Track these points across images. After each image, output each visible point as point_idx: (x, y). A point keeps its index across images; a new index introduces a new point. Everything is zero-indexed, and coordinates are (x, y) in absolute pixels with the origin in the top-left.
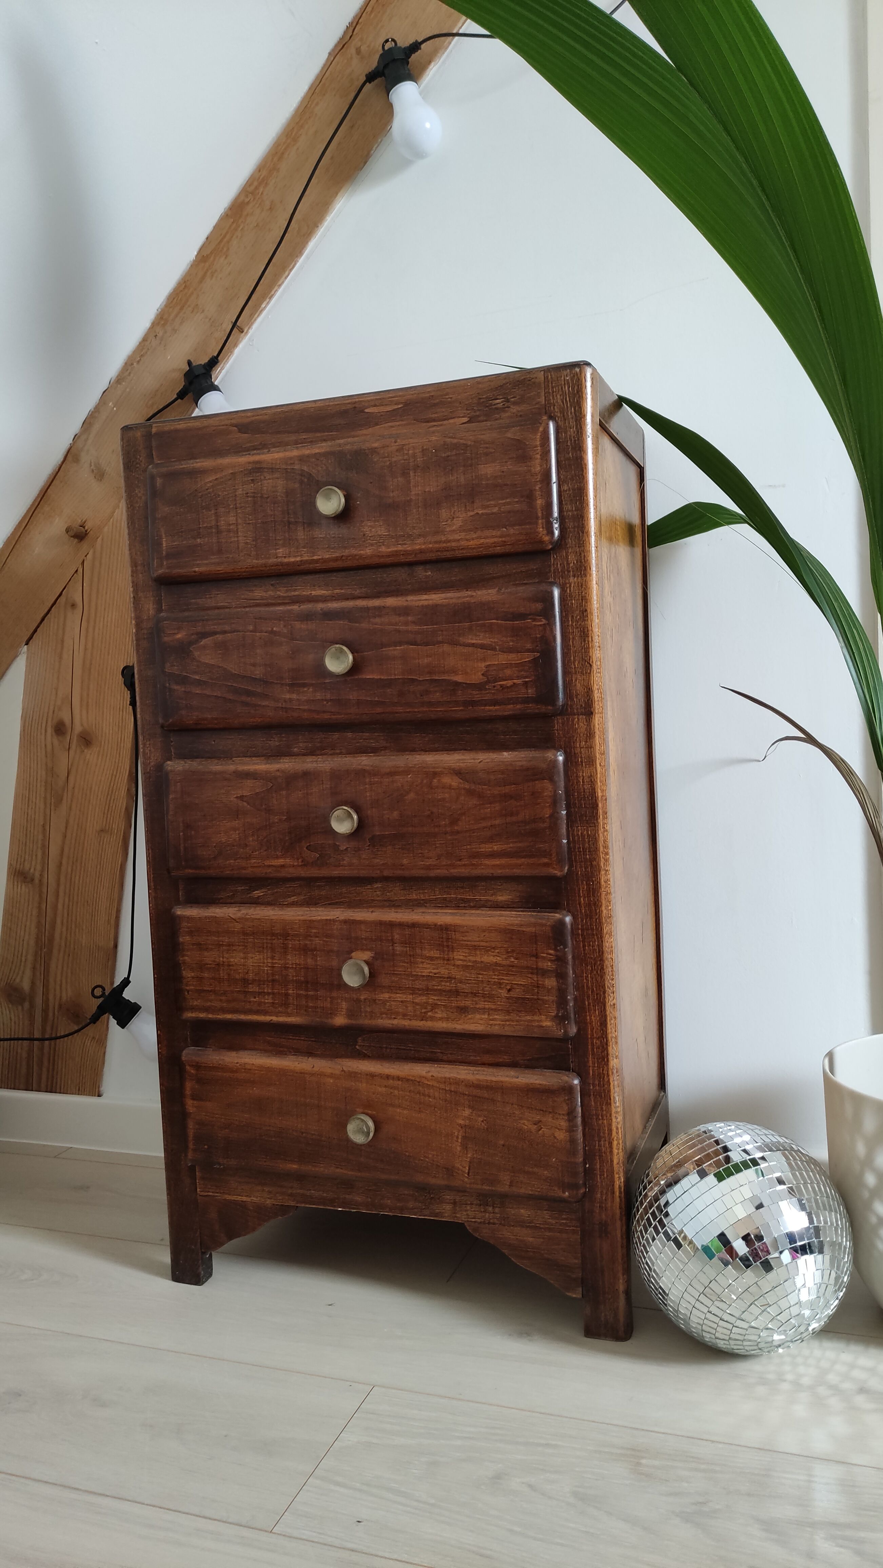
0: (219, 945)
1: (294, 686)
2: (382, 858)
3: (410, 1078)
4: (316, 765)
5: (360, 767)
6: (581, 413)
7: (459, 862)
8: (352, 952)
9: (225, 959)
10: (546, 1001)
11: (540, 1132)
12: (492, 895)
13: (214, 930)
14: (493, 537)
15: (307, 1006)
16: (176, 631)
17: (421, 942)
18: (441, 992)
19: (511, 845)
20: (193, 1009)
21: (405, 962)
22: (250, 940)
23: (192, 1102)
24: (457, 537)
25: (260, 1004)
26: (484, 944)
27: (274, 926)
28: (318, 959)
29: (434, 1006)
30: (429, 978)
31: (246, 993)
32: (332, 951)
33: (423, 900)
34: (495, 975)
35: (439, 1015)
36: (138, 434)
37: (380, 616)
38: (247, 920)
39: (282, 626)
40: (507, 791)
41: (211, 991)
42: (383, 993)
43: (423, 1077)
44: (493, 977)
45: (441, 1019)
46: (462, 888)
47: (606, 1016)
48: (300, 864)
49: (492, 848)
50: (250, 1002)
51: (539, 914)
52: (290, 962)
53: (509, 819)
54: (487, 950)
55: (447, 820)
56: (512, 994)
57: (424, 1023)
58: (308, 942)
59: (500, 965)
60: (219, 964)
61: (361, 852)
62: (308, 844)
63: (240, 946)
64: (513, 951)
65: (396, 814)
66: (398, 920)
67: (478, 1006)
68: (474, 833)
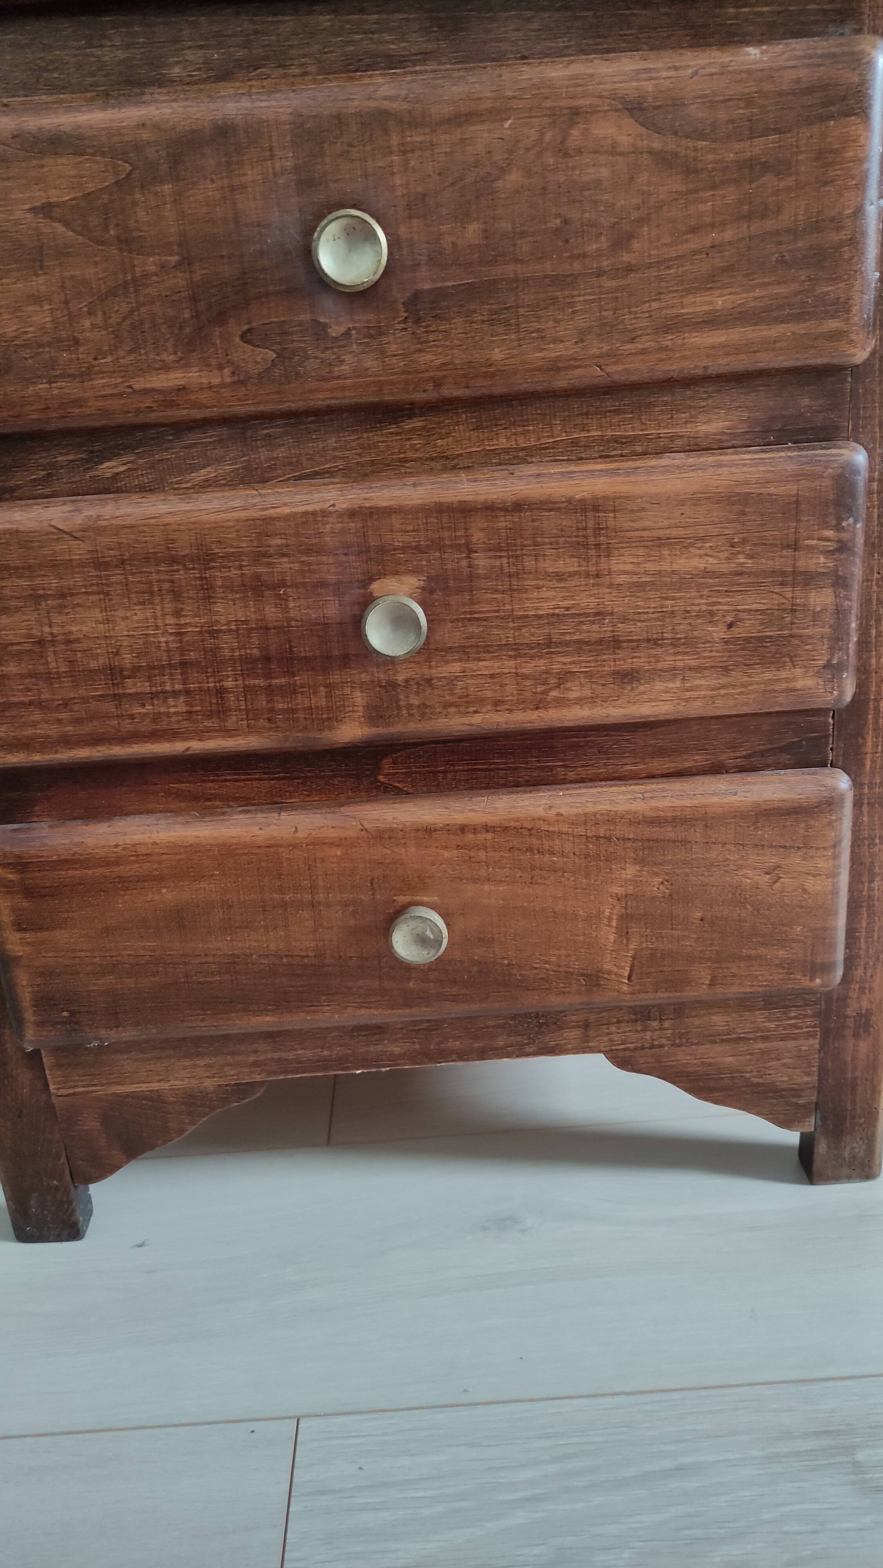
0: (36, 598)
2: (440, 350)
3: (512, 824)
5: (371, 107)
7: (628, 346)
8: (372, 580)
9: (55, 630)
10: (809, 637)
11: (778, 885)
12: (686, 422)
13: (18, 563)
15: (272, 710)
17: (536, 544)
18: (581, 645)
19: (758, 293)
21: (497, 591)
22: (114, 579)
25: (156, 717)
26: (681, 532)
27: (173, 541)
28: (291, 605)
29: (564, 677)
30: (555, 618)
31: (118, 698)
32: (323, 584)
33: (523, 448)
34: (701, 597)
35: (574, 694)
38: (100, 531)
40: (756, 151)
41: (31, 703)
42: (447, 662)
43: (537, 820)
44: (697, 601)
45: (580, 701)
46: (617, 412)
48: (228, 380)
49: (711, 303)
50: (132, 717)
52: (223, 619)
53: (756, 227)
54: (685, 544)
55: (603, 238)
56: (736, 632)
57: (541, 713)
58: (261, 570)
59: (713, 574)
60: (41, 642)
61: (385, 339)
62: (245, 327)
63: (92, 593)
64: (744, 541)
65: (473, 231)
66: (481, 498)
67: (660, 666)
68: (668, 268)
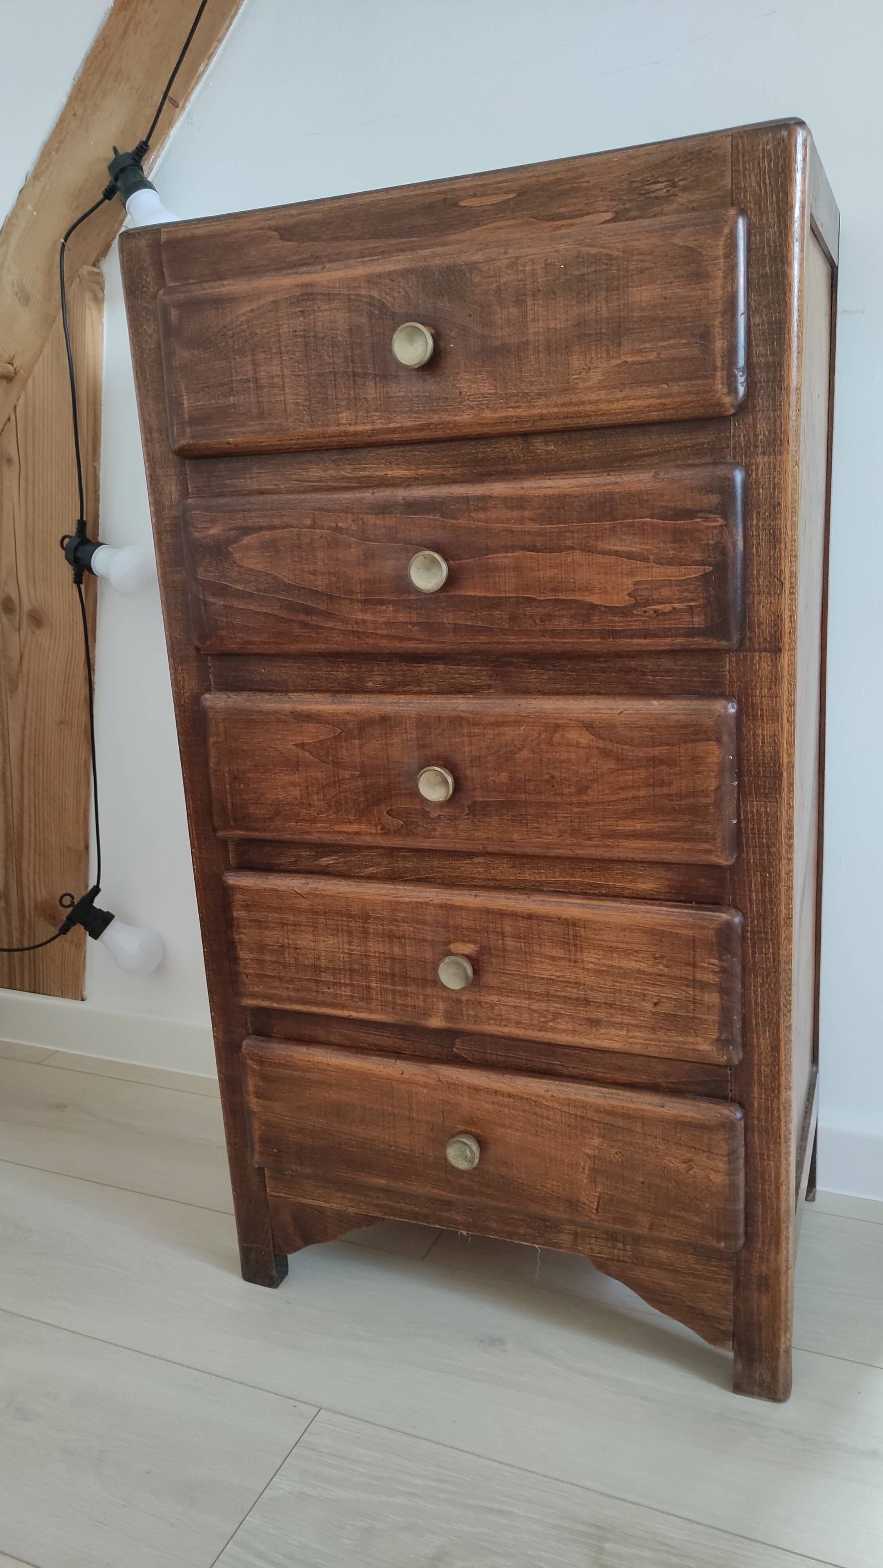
0: (283, 924)
1: (369, 602)
2: (486, 831)
3: (525, 1096)
4: (397, 708)
5: (455, 713)
6: (787, 203)
7: (588, 842)
8: (450, 942)
9: (290, 942)
10: (705, 1020)
11: (691, 1172)
12: (631, 881)
13: (276, 906)
14: (647, 397)
15: (395, 1003)
16: (209, 525)
17: (540, 938)
18: (566, 1000)
19: (660, 824)
20: (254, 996)
21: (518, 960)
22: (320, 920)
23: (255, 1100)
24: (594, 397)
25: (335, 996)
26: (624, 946)
27: (350, 906)
28: (408, 948)
29: (556, 1016)
30: (551, 981)
31: (317, 982)
32: (425, 940)
33: (538, 882)
34: (637, 984)
35: (563, 1026)
36: (143, 243)
37: (484, 509)
38: (317, 896)
39: (350, 520)
40: (656, 753)
41: (275, 977)
42: (490, 994)
43: (541, 1097)
44: (635, 986)
45: (565, 1031)
46: (592, 870)
47: (779, 1040)
48: (379, 832)
49: (634, 826)
50: (323, 993)
51: (699, 912)
52: (372, 950)
53: (657, 790)
54: (628, 953)
55: (572, 787)
56: (659, 1009)
57: (542, 1034)
58: (393, 928)
59: (644, 973)
60: (283, 946)
61: (458, 822)
62: (389, 808)
63: (309, 926)
64: (662, 957)
65: (503, 777)
66: (510, 909)
67: (613, 1020)
68: (609, 805)
